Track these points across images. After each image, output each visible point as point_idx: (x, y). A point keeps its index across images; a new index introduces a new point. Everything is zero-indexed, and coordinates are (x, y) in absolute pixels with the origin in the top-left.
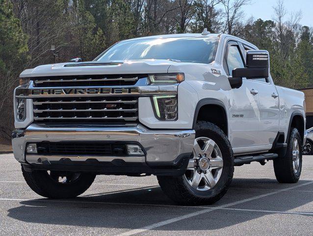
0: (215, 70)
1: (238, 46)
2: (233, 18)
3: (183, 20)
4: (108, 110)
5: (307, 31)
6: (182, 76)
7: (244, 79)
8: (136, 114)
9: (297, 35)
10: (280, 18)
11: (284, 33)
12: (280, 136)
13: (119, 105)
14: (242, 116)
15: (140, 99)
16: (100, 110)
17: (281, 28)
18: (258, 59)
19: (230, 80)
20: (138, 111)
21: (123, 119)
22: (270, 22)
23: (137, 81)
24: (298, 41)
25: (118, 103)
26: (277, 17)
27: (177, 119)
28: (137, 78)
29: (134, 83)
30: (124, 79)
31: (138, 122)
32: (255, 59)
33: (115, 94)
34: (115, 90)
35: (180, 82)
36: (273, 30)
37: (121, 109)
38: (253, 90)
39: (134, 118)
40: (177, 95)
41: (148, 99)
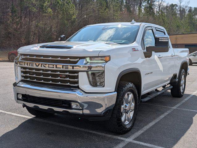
0: (135, 49)
1: (152, 30)
2: (161, 3)
3: (141, 4)
4: (61, 79)
5: (191, 9)
6: (108, 57)
7: (153, 52)
8: (77, 82)
9: (187, 10)
10: (180, 3)
11: (182, 9)
12: (175, 76)
13: (67, 76)
14: (151, 73)
15: (80, 73)
16: (56, 78)
17: (180, 7)
18: (162, 40)
19: (144, 53)
20: (78, 81)
21: (70, 85)
22: (176, 5)
23: (78, 61)
24: (187, 12)
25: (67, 75)
26: (179, 3)
27: (104, 86)
28: (78, 59)
29: (76, 62)
30: (70, 60)
31: (78, 87)
32: (161, 40)
33: (64, 69)
34: (64, 67)
35: (107, 62)
36: (177, 8)
37: (68, 79)
38: (160, 55)
39: (76, 85)
40: (104, 71)
41: (85, 73)
